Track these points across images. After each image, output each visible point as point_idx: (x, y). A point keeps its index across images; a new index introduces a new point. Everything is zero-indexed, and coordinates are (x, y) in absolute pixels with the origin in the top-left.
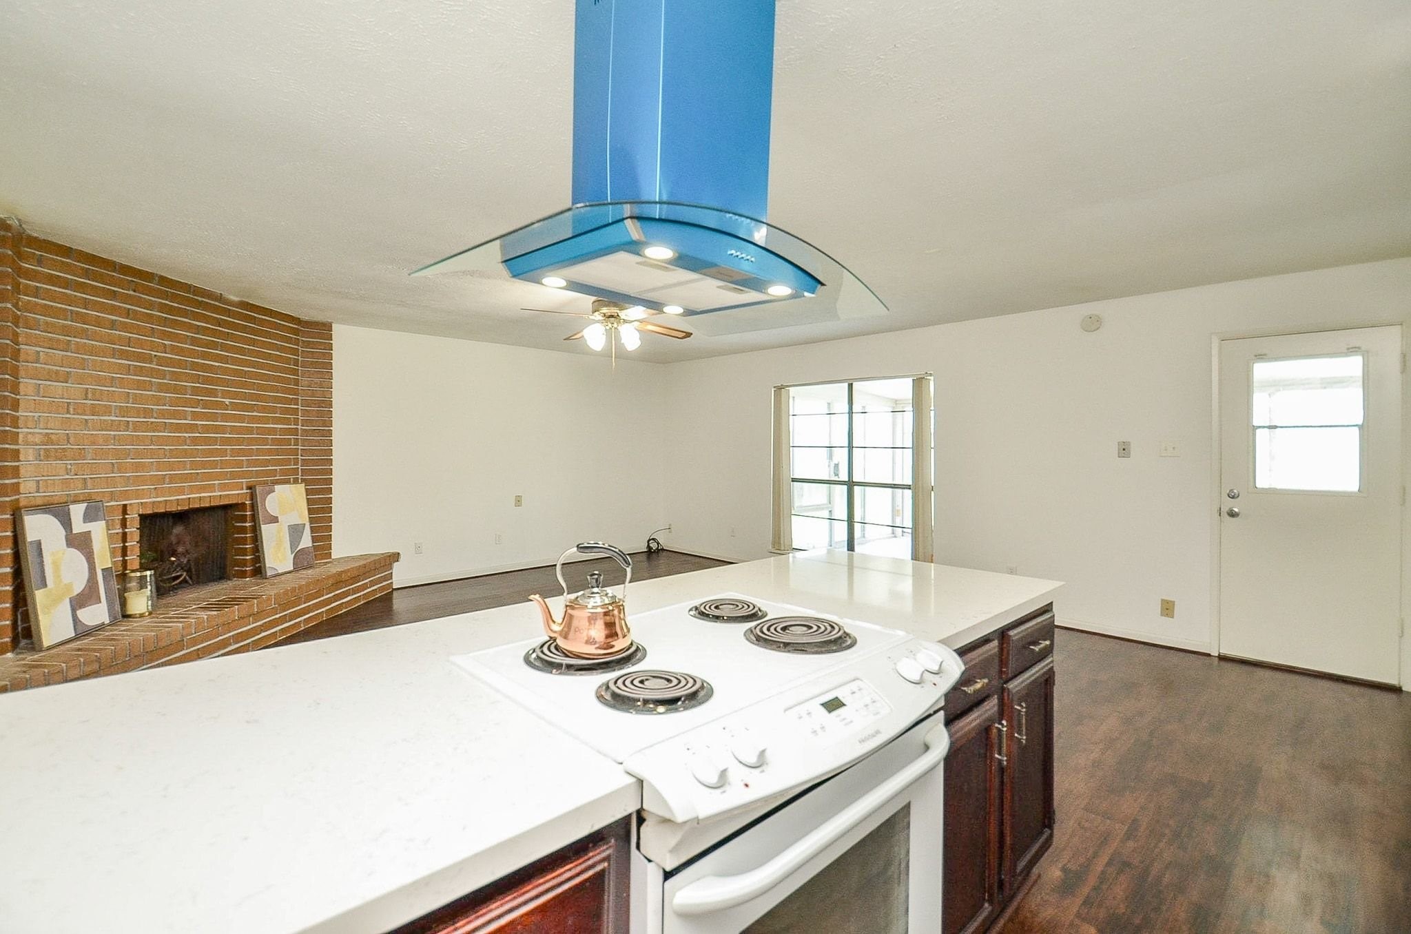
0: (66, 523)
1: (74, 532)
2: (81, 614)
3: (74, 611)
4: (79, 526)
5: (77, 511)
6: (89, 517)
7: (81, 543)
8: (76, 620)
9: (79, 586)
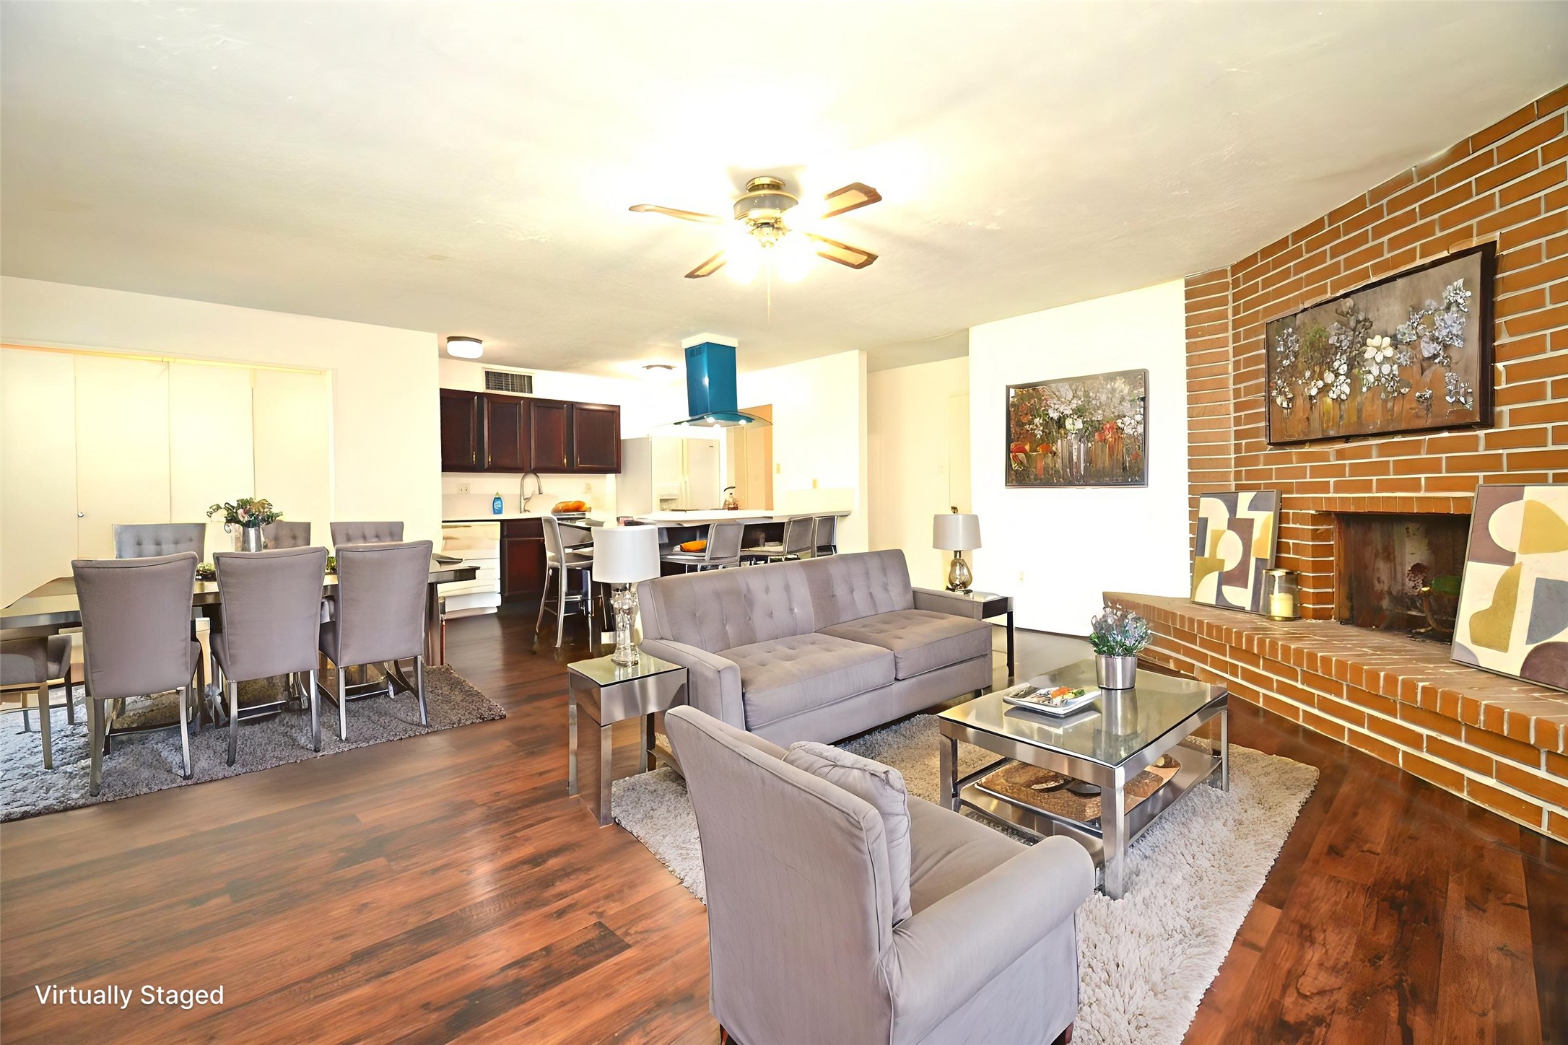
0: (1232, 508)
1: (1237, 517)
2: (1227, 590)
3: (1220, 585)
4: (1243, 512)
5: (1245, 498)
6: (1253, 506)
7: (1242, 528)
8: (1219, 593)
9: (1229, 566)
